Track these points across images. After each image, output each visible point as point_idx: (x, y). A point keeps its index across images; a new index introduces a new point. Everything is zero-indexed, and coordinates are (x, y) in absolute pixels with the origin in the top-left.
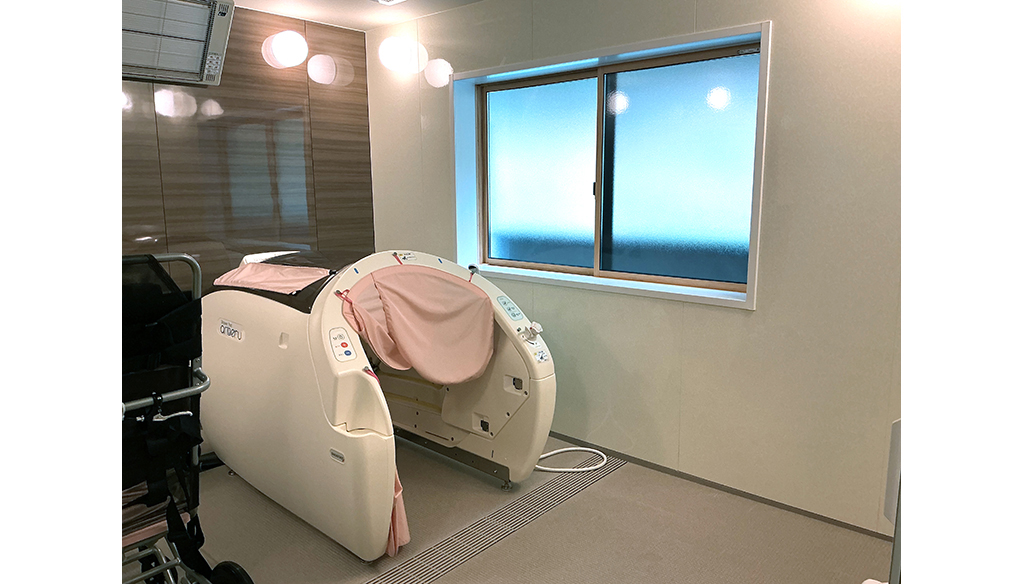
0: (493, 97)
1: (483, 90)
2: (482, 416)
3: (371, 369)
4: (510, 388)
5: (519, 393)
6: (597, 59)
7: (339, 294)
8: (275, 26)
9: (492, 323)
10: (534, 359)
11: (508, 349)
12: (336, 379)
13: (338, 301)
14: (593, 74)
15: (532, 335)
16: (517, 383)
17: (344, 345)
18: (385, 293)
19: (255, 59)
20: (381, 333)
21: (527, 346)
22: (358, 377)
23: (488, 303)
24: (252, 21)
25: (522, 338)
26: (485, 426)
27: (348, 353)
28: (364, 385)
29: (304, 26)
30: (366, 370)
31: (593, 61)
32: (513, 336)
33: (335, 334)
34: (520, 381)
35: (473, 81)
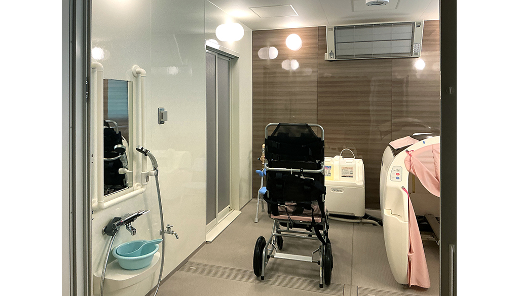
3: (407, 187)
7: (408, 152)
12: (387, 188)
13: (406, 154)
17: (398, 174)
18: (437, 155)
22: (397, 190)
27: (397, 178)
28: (400, 194)
30: (403, 189)
33: (396, 169)
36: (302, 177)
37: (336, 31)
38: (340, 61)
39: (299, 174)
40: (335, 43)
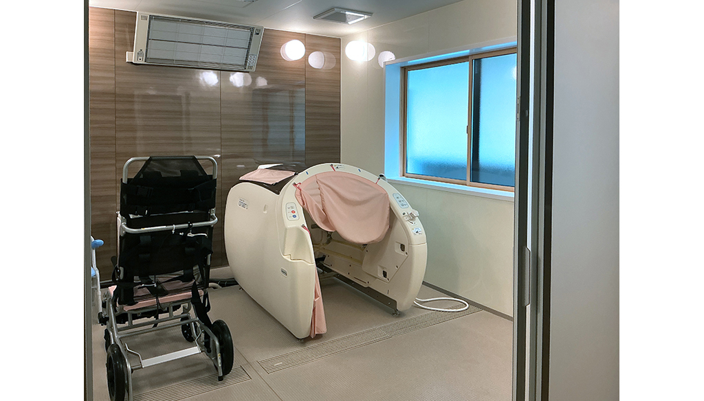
0: (411, 73)
1: (405, 70)
2: (383, 268)
3: (306, 226)
4: (398, 250)
5: (403, 253)
6: (468, 51)
7: (295, 184)
8: (288, 37)
9: (388, 209)
10: (412, 232)
11: (398, 226)
12: (286, 229)
13: (294, 188)
14: (467, 59)
15: (412, 218)
16: (403, 247)
17: (293, 212)
18: (322, 186)
19: (278, 56)
20: (318, 209)
21: (408, 224)
22: (298, 229)
23: (386, 196)
24: (275, 36)
25: (405, 219)
26: (385, 274)
27: (294, 216)
28: (301, 234)
29: (303, 37)
30: (303, 226)
31: (466, 52)
32: (400, 219)
33: (289, 206)
34: (404, 246)
35: (400, 65)
36: (190, 235)
37: (151, 21)
38: (152, 66)
39: (186, 231)
40: (148, 39)
